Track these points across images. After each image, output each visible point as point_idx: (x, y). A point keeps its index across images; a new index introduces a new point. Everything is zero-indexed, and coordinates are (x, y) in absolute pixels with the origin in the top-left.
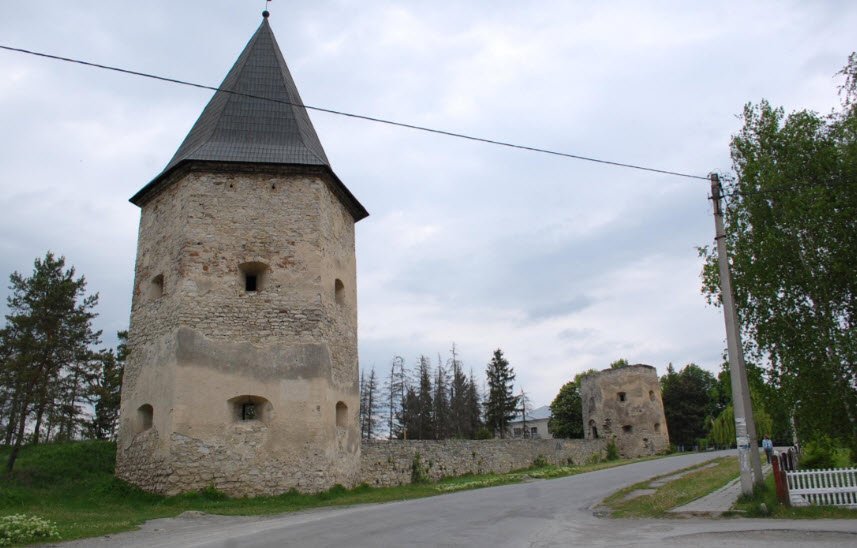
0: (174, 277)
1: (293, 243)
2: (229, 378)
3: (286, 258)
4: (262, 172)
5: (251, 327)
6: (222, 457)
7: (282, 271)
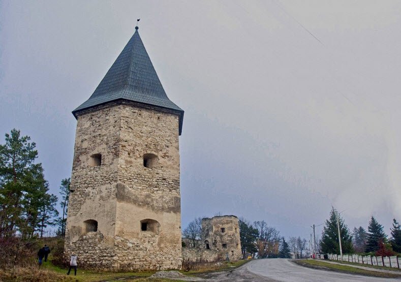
0: (111, 156)
1: (168, 147)
2: (141, 209)
3: (165, 154)
4: (154, 110)
5: (150, 186)
6: (138, 249)
7: (163, 159)
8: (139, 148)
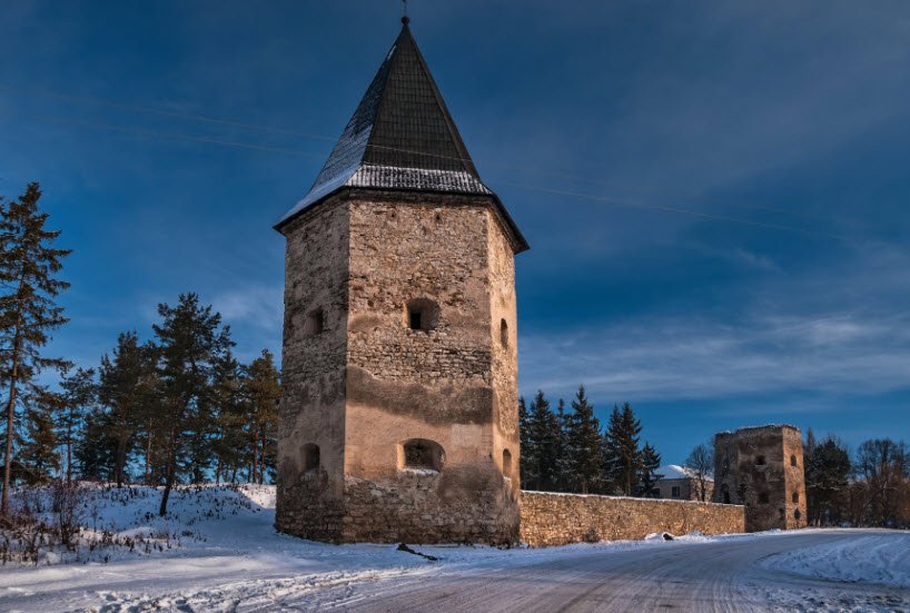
0: (336, 313)
1: (461, 280)
2: (399, 419)
3: (454, 295)
4: (426, 200)
5: (418, 368)
6: (395, 501)
7: (451, 309)
8: (394, 290)
